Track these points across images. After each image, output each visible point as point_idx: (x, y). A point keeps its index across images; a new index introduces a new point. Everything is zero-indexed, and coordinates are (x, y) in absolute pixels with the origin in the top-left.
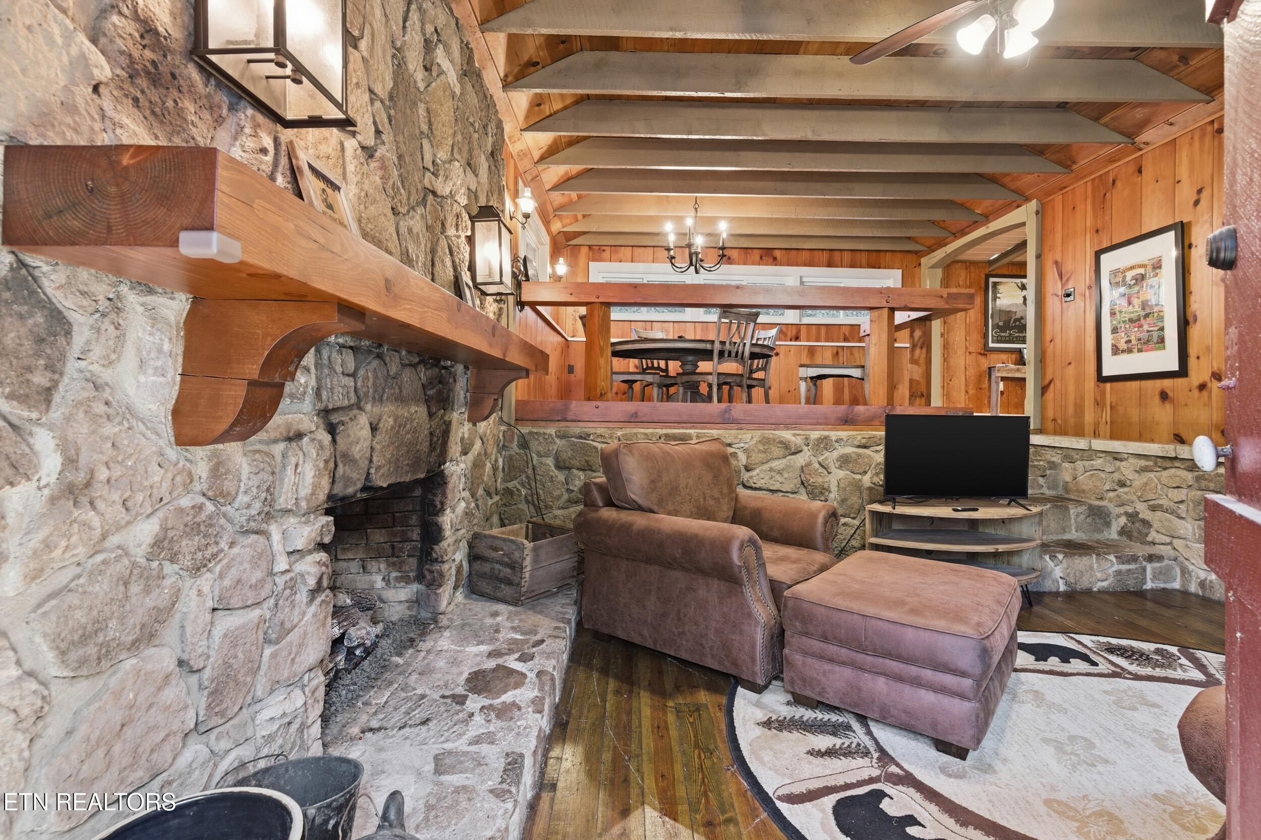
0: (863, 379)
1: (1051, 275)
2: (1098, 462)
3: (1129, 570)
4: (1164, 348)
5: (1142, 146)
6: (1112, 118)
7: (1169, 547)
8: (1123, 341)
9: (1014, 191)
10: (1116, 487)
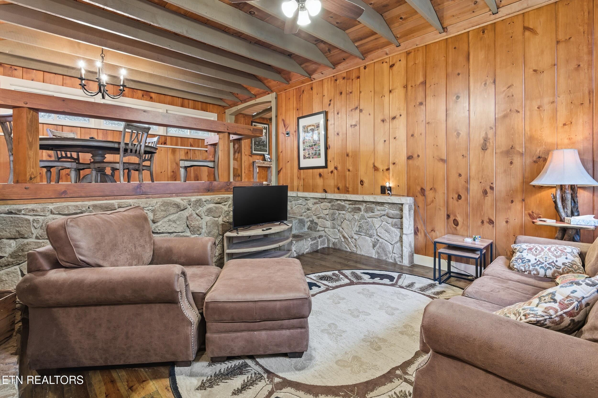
0: (214, 168)
1: (281, 125)
2: (300, 201)
3: (314, 243)
4: (320, 157)
5: (313, 79)
6: (305, 66)
7: (323, 232)
8: (307, 154)
9: (267, 87)
10: (306, 211)
